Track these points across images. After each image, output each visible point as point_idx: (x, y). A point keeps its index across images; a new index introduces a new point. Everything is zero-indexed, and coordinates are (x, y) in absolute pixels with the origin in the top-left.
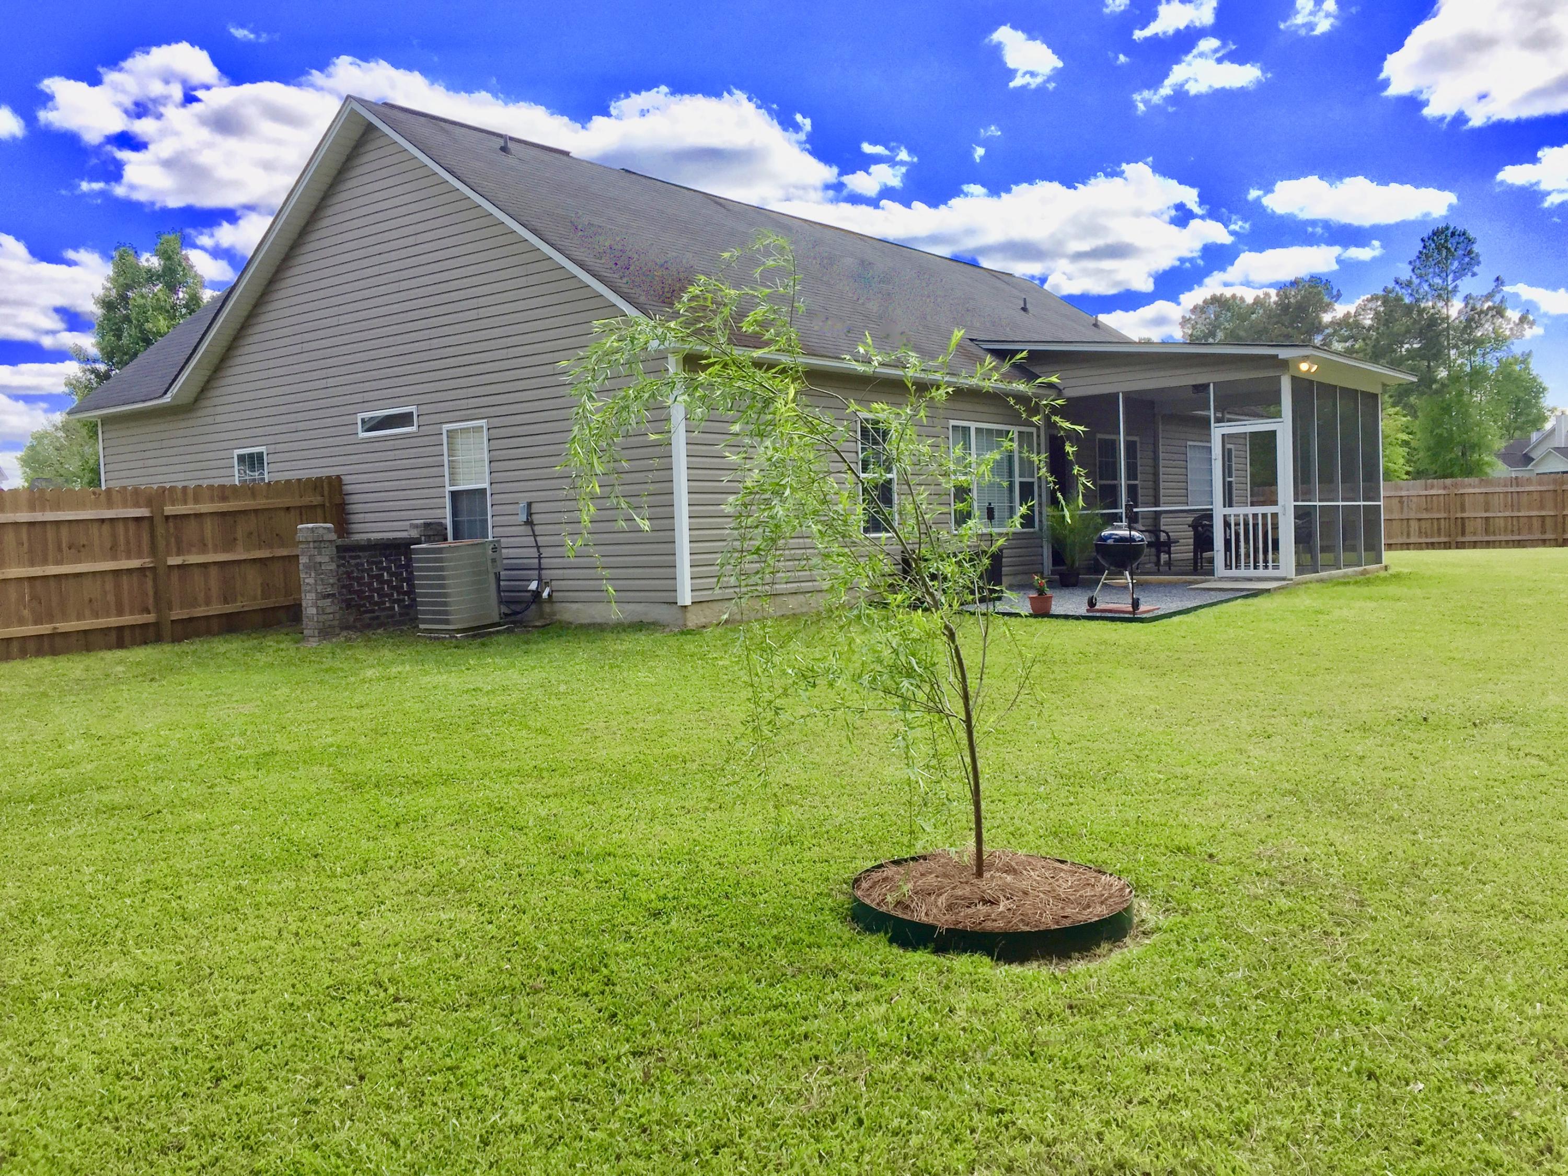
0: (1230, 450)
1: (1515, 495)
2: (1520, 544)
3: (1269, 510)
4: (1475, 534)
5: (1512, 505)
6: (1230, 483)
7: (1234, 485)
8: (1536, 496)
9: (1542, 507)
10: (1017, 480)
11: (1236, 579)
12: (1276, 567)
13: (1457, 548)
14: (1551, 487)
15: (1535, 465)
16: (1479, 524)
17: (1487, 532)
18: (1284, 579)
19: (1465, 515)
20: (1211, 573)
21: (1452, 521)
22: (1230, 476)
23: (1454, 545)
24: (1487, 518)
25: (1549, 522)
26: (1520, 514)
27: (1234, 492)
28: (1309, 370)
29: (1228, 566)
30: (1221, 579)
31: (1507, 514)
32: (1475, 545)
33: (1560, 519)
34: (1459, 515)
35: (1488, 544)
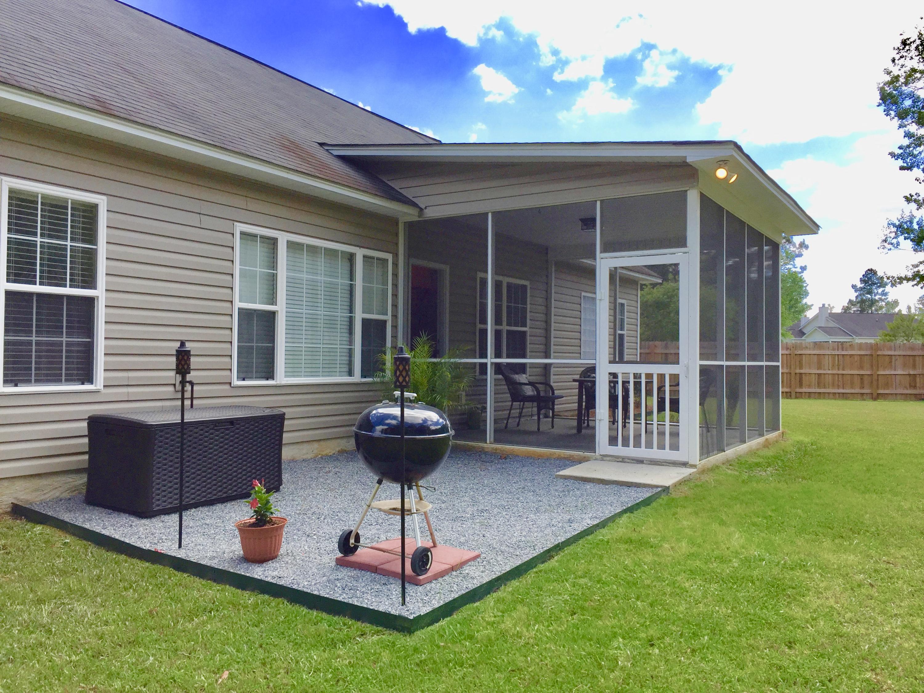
0: (622, 305)
1: (840, 357)
2: (844, 396)
3: (667, 369)
4: (809, 386)
5: (838, 365)
6: (621, 337)
7: (626, 339)
8: (856, 358)
9: (861, 368)
10: (359, 316)
11: (623, 460)
12: (675, 447)
13: (796, 398)
14: (868, 353)
15: (806, 337)
16: (814, 379)
17: (819, 386)
18: (685, 464)
19: (802, 371)
20: (592, 448)
21: (793, 374)
22: (622, 329)
23: (793, 394)
24: (819, 375)
25: (867, 380)
26: (844, 372)
27: (626, 345)
28: (726, 179)
29: (613, 441)
30: (604, 457)
31: (835, 372)
32: (809, 395)
33: (875, 377)
34: (798, 371)
35: (820, 396)
